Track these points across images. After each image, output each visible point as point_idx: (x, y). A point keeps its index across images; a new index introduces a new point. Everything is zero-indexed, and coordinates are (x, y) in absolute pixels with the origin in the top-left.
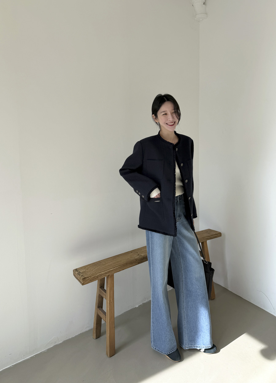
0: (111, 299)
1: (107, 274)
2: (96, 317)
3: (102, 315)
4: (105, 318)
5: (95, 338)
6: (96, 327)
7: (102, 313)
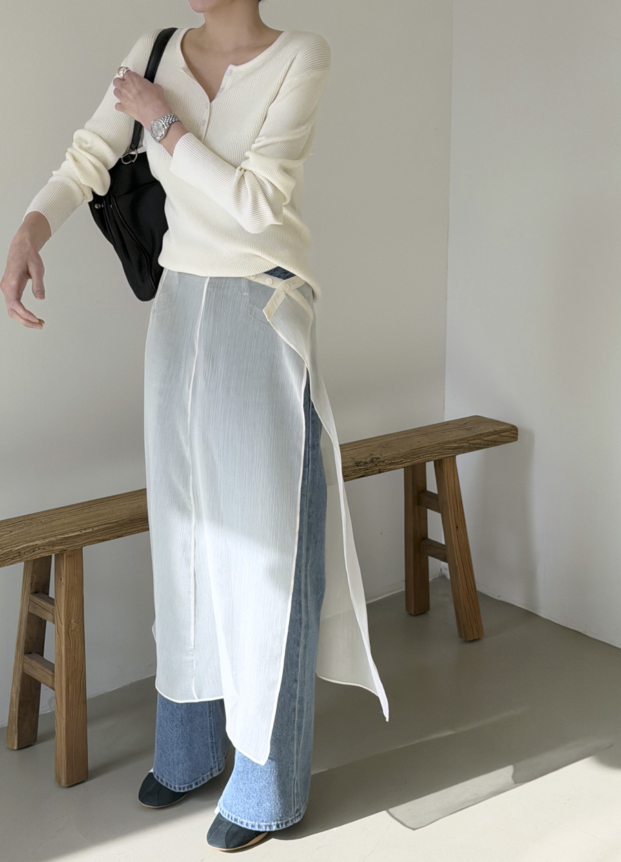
0: (73, 621)
1: (57, 548)
2: (18, 684)
3: (38, 673)
4: (50, 677)
5: (15, 748)
6: (19, 713)
7: (40, 666)
